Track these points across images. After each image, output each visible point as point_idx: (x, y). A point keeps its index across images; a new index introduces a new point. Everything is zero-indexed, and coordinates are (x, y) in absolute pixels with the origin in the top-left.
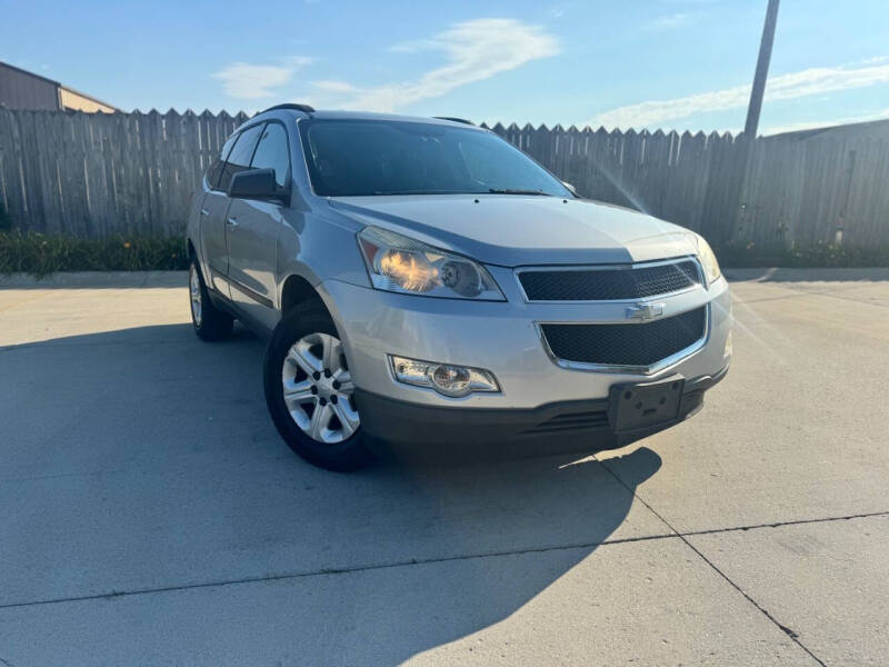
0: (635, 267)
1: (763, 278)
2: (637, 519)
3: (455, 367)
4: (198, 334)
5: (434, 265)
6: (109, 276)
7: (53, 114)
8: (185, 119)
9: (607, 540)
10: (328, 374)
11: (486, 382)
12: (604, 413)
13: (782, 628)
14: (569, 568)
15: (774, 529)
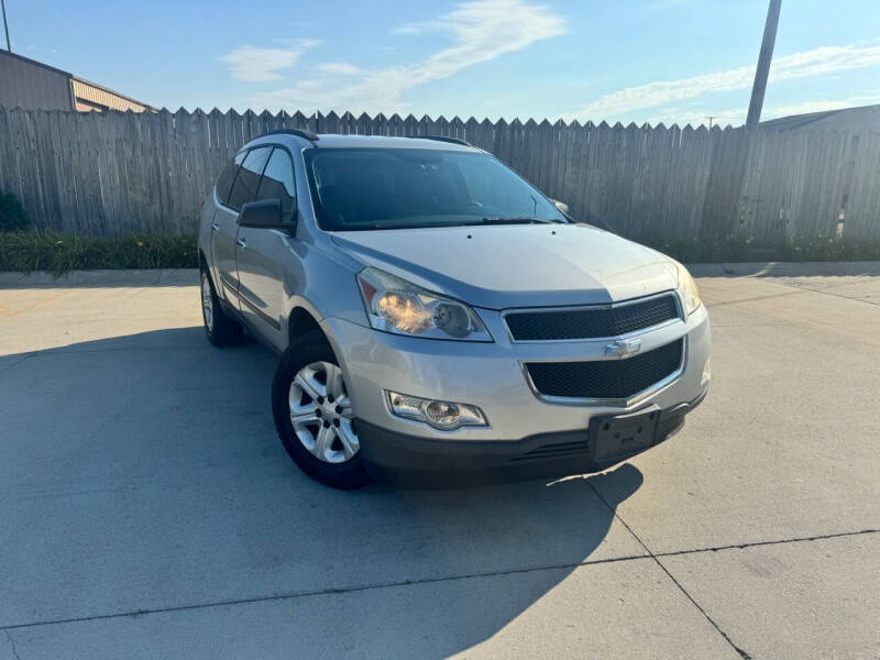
0: (614, 306)
1: (762, 273)
2: (616, 540)
3: (447, 403)
4: (209, 338)
5: (428, 306)
6: (123, 274)
7: (67, 114)
8: (194, 118)
9: (585, 561)
10: (332, 399)
11: (474, 416)
12: (586, 442)
13: (738, 650)
14: (550, 587)
15: (742, 550)
